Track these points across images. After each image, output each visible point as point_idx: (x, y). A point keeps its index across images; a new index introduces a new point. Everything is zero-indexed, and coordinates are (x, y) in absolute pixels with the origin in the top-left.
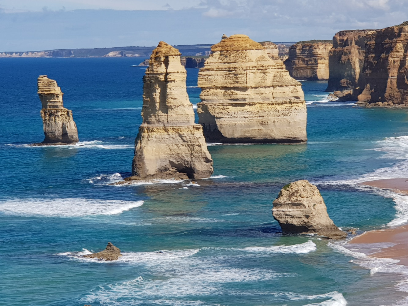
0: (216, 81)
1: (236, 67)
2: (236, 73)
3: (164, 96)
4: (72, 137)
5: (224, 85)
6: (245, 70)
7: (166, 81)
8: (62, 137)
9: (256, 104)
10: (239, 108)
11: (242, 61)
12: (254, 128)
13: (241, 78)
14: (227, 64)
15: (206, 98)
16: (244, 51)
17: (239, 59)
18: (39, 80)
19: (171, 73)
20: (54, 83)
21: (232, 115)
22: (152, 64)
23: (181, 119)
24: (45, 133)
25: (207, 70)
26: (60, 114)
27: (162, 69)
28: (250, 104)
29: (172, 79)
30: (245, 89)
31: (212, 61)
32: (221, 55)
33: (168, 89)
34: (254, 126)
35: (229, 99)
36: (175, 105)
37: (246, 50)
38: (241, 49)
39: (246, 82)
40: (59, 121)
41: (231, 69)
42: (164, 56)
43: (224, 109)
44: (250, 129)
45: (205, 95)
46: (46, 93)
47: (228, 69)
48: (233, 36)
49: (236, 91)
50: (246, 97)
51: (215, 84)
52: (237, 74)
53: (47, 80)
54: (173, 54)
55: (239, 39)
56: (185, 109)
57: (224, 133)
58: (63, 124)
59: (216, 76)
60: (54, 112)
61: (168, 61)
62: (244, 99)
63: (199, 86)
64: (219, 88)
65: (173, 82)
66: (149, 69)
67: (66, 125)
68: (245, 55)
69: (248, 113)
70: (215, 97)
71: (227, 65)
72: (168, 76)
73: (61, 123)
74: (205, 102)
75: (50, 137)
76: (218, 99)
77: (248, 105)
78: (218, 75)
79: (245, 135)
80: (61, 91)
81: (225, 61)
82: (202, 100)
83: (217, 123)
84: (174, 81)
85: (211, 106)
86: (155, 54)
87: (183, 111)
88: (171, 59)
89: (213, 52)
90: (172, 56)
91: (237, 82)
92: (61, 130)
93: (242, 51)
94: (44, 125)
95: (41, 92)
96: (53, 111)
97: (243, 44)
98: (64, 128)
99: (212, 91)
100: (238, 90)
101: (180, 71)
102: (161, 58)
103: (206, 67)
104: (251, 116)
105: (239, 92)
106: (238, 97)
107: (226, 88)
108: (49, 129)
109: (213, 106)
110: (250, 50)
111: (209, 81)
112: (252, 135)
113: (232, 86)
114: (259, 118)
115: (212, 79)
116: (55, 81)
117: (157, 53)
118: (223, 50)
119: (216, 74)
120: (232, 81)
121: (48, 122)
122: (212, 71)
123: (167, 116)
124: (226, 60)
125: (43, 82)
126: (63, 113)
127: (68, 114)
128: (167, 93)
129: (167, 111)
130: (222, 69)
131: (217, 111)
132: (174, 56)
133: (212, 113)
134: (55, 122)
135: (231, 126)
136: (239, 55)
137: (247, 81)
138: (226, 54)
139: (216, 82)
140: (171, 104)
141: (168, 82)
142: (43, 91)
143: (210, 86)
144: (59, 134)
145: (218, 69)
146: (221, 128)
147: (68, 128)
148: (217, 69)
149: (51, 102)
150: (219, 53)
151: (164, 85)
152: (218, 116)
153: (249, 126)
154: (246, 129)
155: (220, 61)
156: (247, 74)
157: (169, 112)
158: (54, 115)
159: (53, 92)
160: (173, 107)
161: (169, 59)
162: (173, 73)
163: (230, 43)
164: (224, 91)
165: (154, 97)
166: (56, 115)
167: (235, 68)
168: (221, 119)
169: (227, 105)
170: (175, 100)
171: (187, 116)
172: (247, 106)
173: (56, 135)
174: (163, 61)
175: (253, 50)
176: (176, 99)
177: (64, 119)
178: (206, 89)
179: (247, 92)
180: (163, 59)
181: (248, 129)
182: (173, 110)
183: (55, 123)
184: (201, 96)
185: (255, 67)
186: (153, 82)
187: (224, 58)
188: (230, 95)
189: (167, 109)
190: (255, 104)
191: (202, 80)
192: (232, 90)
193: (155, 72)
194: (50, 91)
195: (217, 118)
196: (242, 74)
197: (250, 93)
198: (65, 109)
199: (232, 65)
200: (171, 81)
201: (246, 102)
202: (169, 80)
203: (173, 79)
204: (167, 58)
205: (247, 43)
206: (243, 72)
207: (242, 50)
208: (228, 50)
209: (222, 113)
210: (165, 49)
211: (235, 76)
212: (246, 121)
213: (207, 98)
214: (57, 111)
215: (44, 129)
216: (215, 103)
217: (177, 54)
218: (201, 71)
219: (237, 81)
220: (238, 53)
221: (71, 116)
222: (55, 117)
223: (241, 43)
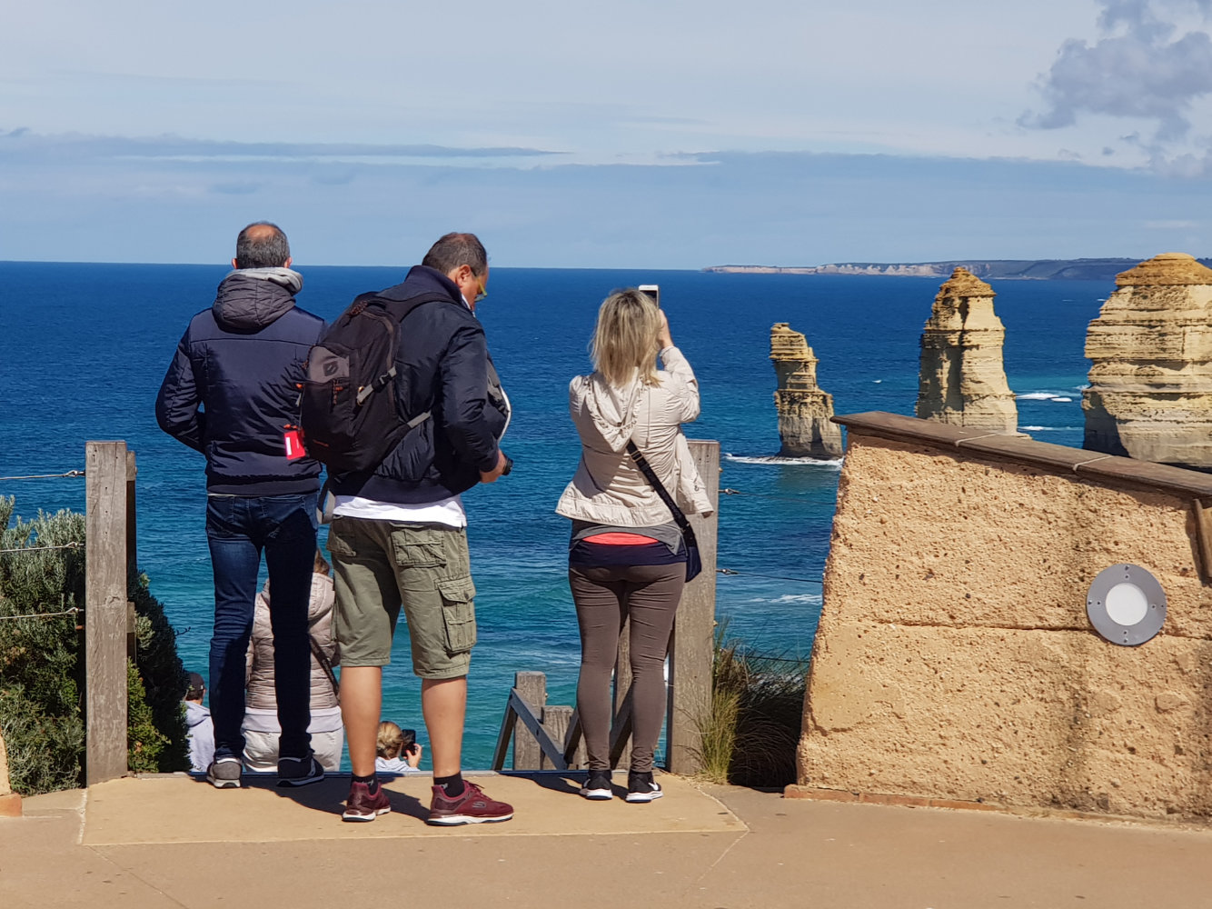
0: (1121, 346)
1: (1163, 319)
2: (1163, 332)
3: (957, 376)
4: (831, 447)
5: (1138, 356)
6: (1181, 326)
7: (962, 347)
8: (812, 446)
9: (1202, 395)
10: (1166, 403)
11: (1176, 307)
12: (1195, 444)
13: (1171, 342)
14: (1145, 313)
15: (1100, 379)
16: (1182, 287)
17: (1171, 303)
18: (772, 332)
19: (972, 331)
20: (800, 338)
21: (1150, 416)
22: (937, 312)
23: (988, 422)
24: (782, 437)
25: (1105, 323)
26: (809, 400)
27: (955, 322)
28: (1189, 396)
29: (974, 342)
30: (1180, 364)
31: (1116, 306)
32: (1134, 294)
33: (964, 361)
34: (1196, 441)
35: (1146, 384)
36: (978, 395)
37: (1186, 285)
38: (1175, 282)
39: (1183, 351)
40: (808, 415)
41: (1152, 324)
42: (960, 298)
43: (1136, 403)
44: (1188, 446)
45: (1098, 374)
46: (784, 358)
47: (1146, 323)
48: (1162, 255)
49: (1161, 369)
50: (1182, 381)
51: (1119, 352)
52: (1165, 334)
53: (789, 333)
54: (977, 293)
55: (1173, 262)
56: (998, 402)
57: (1132, 453)
58: (815, 420)
59: (1123, 337)
60: (800, 397)
61: (968, 306)
62: (1177, 385)
63: (1088, 356)
64: (1129, 362)
65: (974, 350)
66: (932, 322)
67: (821, 423)
68: (1184, 294)
69: (1184, 413)
70: (1119, 379)
71: (1146, 315)
72: (966, 336)
73: (810, 419)
74: (1097, 388)
75: (790, 445)
76: (1125, 383)
77: (1185, 397)
78: (1126, 334)
79: (1176, 459)
80: (814, 355)
81: (1142, 307)
82: (1093, 384)
83: (1119, 431)
84: (977, 347)
85: (1109, 396)
86: (943, 292)
87: (995, 406)
88: (972, 303)
89: (1120, 287)
90: (976, 297)
91: (1164, 350)
92: (810, 432)
93: (1178, 287)
94: (780, 421)
95: (774, 356)
96: (797, 394)
97: (1180, 272)
98: (816, 429)
99: (1113, 366)
100: (1165, 367)
101: (990, 328)
102: (953, 300)
103: (1102, 318)
104: (1191, 418)
105: (1167, 371)
106: (1165, 380)
107: (1141, 362)
108: (787, 429)
109: (1114, 396)
110: (1195, 285)
111: (1108, 346)
112: (1190, 459)
113: (1153, 358)
114: (1206, 424)
115: (1115, 342)
116: (803, 336)
117: (947, 291)
118: (1139, 283)
119: (1123, 332)
120: (1153, 348)
121: (786, 415)
122: (1114, 325)
123: (963, 415)
124: (1145, 304)
125: (780, 337)
126: (815, 399)
127: (825, 401)
128: (964, 371)
129: (963, 406)
130: (1134, 323)
131: (1121, 407)
132: (979, 298)
133: (1111, 410)
134: (799, 415)
135: (1148, 438)
136: (1171, 295)
137: (1185, 348)
138: (1144, 291)
139: (1121, 349)
140: (971, 392)
141: (966, 348)
142: (780, 354)
143: (1110, 355)
144: (806, 441)
145: (1127, 321)
146: (1127, 441)
147: (823, 428)
148: (1125, 321)
149: (793, 377)
150: (1132, 289)
151: (957, 353)
152: (1122, 417)
153: (1185, 439)
154: (1180, 445)
155: (1133, 306)
156: (1184, 334)
157: (966, 408)
158: (798, 402)
159: (799, 356)
160: (974, 398)
161: (969, 303)
162: (976, 331)
163: (1154, 271)
164: (1137, 367)
165: (938, 376)
166: (802, 403)
167: (1161, 321)
168: (1128, 424)
169: (1141, 397)
170: (979, 385)
171: (1001, 416)
172: (1182, 399)
173: (801, 441)
174: (958, 306)
175: (1201, 284)
176: (980, 382)
177: (817, 411)
178: (1101, 362)
179: (1183, 372)
180: (957, 302)
181: (1183, 445)
182: (973, 404)
183: (801, 418)
184: (1091, 375)
185: (1204, 320)
186: (938, 347)
187: (1141, 299)
188: (1148, 375)
189: (963, 402)
190: (1199, 396)
191: (1094, 344)
192: (1153, 366)
193: (942, 329)
194: (792, 354)
195: (1121, 421)
196: (1175, 334)
197: (1190, 373)
198: (819, 390)
199: (1155, 316)
200: (971, 348)
201: (1182, 391)
202: (966, 344)
203: (975, 344)
204: (965, 300)
205: (1189, 271)
206: (1178, 330)
207: (1178, 285)
208: (1151, 283)
209: (1130, 411)
210: (965, 283)
211: (1161, 338)
212: (1180, 430)
213: (1103, 380)
214: (805, 396)
215: (779, 429)
216: (1117, 390)
217: (985, 293)
218: (1094, 325)
219: (1165, 347)
220: (1169, 290)
221: (830, 405)
222: (800, 407)
223: (1176, 270)
